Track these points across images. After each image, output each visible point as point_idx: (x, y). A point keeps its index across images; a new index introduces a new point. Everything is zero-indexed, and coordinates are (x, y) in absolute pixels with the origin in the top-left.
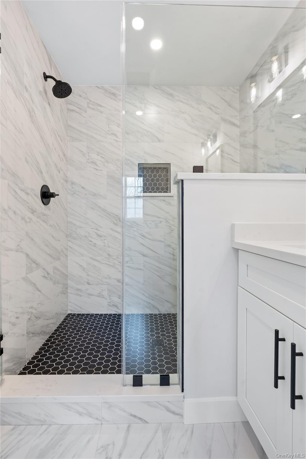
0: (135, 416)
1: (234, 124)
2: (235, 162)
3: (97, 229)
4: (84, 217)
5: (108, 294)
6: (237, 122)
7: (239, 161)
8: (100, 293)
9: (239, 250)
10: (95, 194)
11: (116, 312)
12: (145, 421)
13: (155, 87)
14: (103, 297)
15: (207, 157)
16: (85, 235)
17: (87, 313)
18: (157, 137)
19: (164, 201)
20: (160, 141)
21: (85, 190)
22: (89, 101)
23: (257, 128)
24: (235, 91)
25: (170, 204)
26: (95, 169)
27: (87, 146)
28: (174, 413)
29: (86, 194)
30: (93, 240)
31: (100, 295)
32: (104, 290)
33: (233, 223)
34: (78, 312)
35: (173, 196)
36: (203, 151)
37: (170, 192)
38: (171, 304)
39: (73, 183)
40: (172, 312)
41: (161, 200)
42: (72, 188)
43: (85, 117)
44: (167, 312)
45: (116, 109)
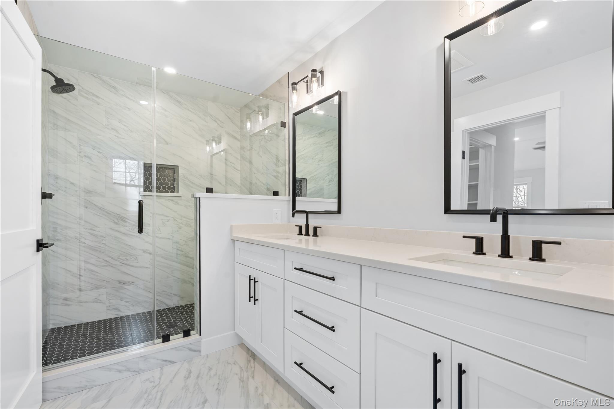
0: (166, 361)
1: (236, 138)
2: (237, 169)
3: (92, 230)
4: (74, 216)
5: (106, 298)
6: (239, 137)
7: (239, 169)
8: (96, 299)
9: (235, 241)
10: (90, 191)
11: (117, 315)
12: (174, 362)
13: (162, 91)
14: (101, 302)
15: (212, 154)
16: (75, 237)
17: (79, 323)
18: (164, 140)
19: (172, 200)
20: (167, 144)
21: (75, 186)
22: (81, 88)
23: (252, 149)
24: (237, 111)
25: (177, 203)
26: (89, 163)
27: (78, 138)
28: (194, 351)
29: (76, 191)
30: (86, 241)
31: (96, 301)
32: (102, 294)
33: (232, 224)
34: (65, 324)
35: (181, 197)
36: (208, 148)
37: (178, 193)
38: (180, 297)
39: (57, 178)
40: (180, 304)
41: (168, 200)
42: (56, 183)
43: (75, 105)
44: (175, 305)
45: (116, 104)
